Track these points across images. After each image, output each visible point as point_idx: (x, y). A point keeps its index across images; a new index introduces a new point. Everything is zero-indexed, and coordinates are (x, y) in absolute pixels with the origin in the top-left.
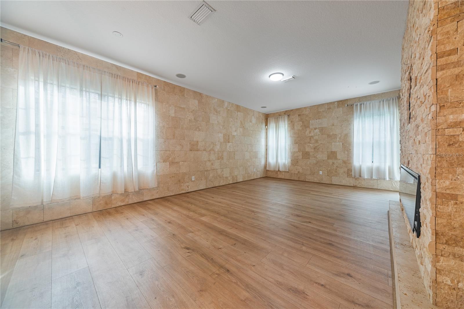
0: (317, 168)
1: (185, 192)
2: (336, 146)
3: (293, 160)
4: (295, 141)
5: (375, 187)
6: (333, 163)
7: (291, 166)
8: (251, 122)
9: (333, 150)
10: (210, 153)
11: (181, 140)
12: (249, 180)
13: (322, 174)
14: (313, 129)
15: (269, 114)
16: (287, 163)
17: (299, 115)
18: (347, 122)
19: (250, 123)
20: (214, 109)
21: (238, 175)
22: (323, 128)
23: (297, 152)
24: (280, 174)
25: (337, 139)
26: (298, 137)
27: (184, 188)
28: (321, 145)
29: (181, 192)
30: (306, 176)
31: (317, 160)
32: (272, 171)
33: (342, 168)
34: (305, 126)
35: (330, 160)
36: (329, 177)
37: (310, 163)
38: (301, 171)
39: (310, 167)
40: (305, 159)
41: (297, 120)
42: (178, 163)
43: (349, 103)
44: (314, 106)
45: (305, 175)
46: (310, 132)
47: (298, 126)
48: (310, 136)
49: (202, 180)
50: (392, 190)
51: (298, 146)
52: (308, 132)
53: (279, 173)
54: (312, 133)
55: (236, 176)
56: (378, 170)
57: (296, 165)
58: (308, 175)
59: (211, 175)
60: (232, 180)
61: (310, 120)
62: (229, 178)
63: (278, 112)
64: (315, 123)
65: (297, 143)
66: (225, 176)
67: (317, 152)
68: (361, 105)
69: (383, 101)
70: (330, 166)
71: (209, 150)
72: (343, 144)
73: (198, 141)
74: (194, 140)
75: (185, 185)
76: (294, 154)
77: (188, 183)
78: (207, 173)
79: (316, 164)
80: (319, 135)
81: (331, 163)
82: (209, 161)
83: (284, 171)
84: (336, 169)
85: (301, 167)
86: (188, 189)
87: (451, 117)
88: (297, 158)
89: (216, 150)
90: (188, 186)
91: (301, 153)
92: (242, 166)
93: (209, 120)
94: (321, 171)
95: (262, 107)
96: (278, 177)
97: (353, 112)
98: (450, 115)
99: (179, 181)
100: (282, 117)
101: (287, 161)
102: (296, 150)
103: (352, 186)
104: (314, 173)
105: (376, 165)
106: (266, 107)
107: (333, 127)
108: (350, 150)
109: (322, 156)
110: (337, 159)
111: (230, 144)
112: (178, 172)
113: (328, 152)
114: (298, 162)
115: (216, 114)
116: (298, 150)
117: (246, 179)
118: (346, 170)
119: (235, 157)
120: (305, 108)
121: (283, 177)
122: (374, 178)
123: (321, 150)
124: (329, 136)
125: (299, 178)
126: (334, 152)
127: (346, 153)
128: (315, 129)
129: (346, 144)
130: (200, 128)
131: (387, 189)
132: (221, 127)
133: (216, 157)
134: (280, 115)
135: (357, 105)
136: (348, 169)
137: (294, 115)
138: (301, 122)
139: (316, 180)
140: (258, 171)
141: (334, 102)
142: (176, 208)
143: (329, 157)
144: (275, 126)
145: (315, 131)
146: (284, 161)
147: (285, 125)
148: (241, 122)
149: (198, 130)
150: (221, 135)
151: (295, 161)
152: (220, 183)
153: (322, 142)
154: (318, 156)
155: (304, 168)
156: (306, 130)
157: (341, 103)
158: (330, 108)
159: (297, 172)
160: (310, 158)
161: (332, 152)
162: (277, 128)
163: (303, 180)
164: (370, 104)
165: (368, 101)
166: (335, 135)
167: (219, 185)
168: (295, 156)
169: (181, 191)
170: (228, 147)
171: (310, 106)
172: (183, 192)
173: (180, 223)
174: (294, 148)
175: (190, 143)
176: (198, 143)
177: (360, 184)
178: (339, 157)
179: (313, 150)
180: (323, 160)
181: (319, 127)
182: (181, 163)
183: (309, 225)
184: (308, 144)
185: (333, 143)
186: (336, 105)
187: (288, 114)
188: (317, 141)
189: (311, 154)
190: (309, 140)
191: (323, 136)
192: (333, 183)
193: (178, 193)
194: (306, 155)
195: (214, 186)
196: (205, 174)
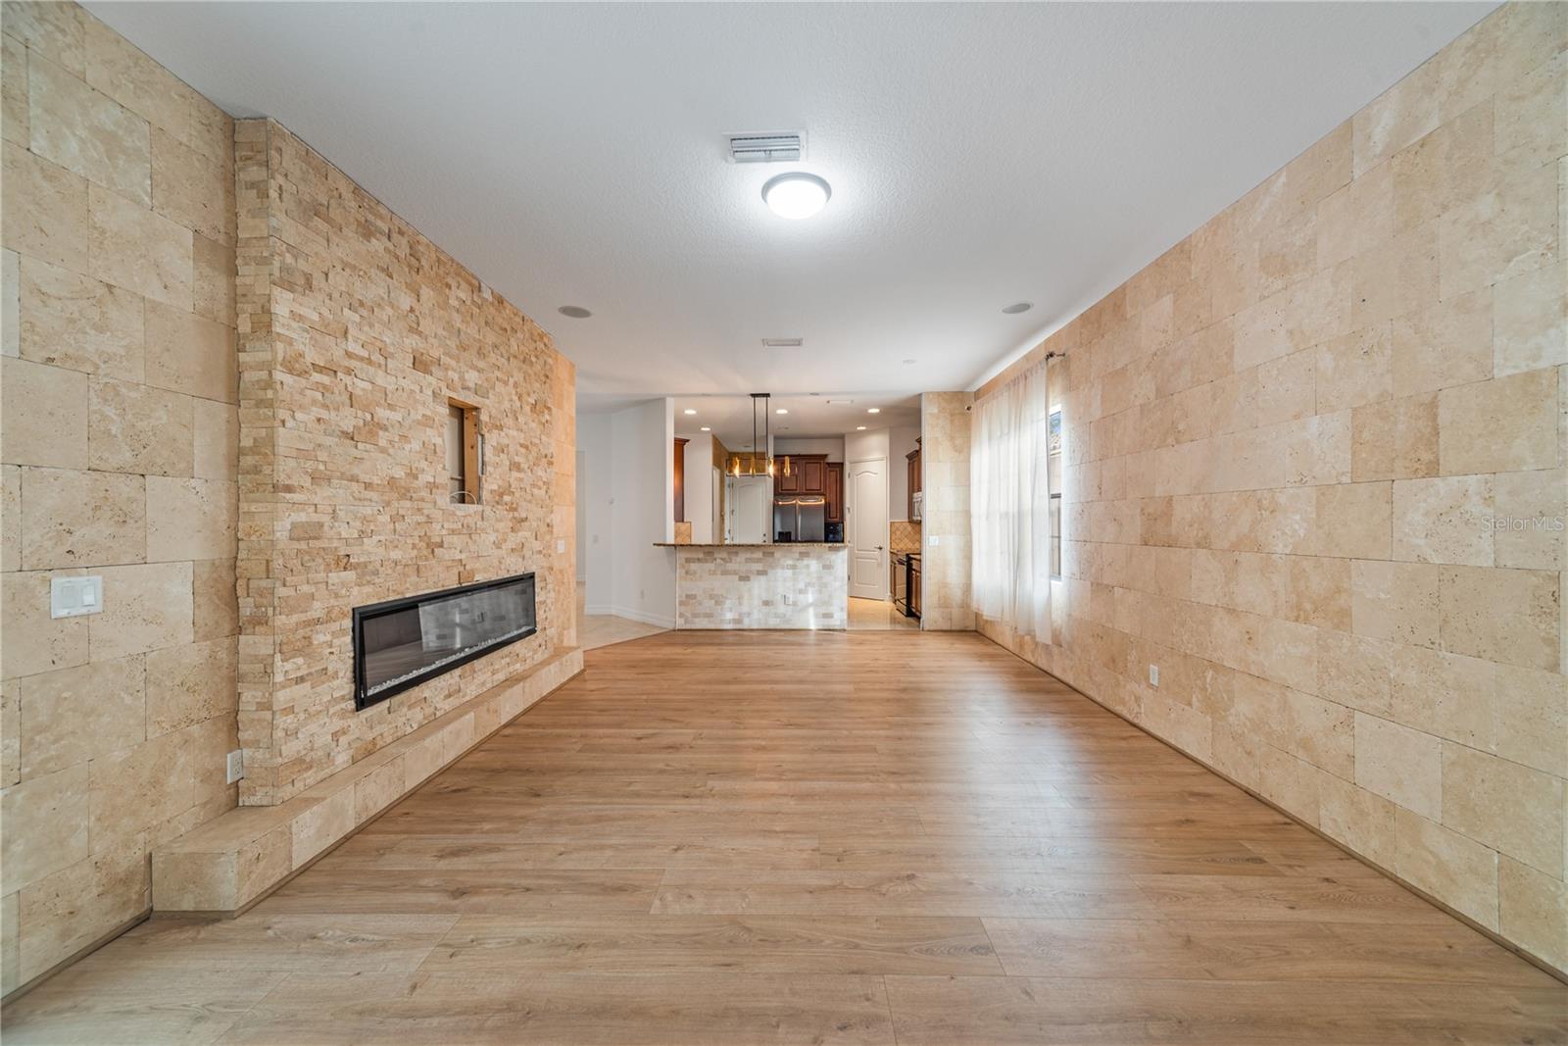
1: (1128, 716)
10: (1236, 562)
27: (1127, 698)
71: (1228, 546)
73: (1171, 498)
75: (1128, 687)
82: (1231, 611)
89: (1282, 550)
90: (1137, 699)
133: (1278, 595)
172: (1125, 714)
175: (1142, 510)
176: (1171, 505)
182: (1117, 592)
183: (639, 732)
196: (1208, 680)
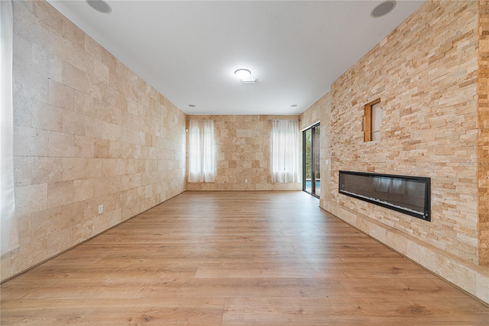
0: (243, 176)
1: (84, 240)
2: (259, 156)
3: (219, 170)
4: (221, 149)
5: (285, 189)
6: (257, 171)
7: (217, 176)
8: (174, 121)
9: (257, 160)
10: (128, 162)
11: (75, 136)
12: (172, 197)
13: (247, 182)
14: (240, 138)
15: (190, 115)
16: (213, 173)
17: (225, 122)
18: (267, 134)
19: (173, 123)
20: (134, 91)
21: (160, 193)
22: (248, 137)
23: (223, 161)
24: (204, 186)
25: (259, 149)
26: (224, 145)
27: (83, 232)
28: (247, 154)
29: (75, 243)
30: (233, 186)
31: (243, 169)
32: (194, 184)
33: (263, 175)
34: (231, 134)
35: (254, 168)
36: (253, 185)
37: (236, 172)
38: (227, 181)
39: (236, 176)
40: (231, 168)
41: (224, 127)
42: (69, 182)
43: (268, 118)
44: (240, 115)
45: (231, 184)
46: (236, 141)
47: (225, 134)
48: (236, 145)
49: (115, 209)
50: (295, 190)
51: (224, 154)
52: (234, 140)
53: (203, 184)
54: (238, 142)
55: (159, 194)
56: (288, 175)
57: (222, 175)
58: (234, 184)
59: (129, 199)
60: (154, 201)
61: (236, 129)
62: (152, 199)
63: (203, 115)
64: (240, 132)
65: (223, 152)
66: (146, 197)
67: (243, 160)
68: (277, 121)
69: (291, 122)
70: (254, 174)
71: (126, 157)
72: (264, 154)
73: (109, 141)
74: (103, 138)
75: (84, 226)
76: (220, 164)
77: (90, 221)
78: (123, 196)
79: (243, 172)
80: (245, 144)
81: (255, 172)
82: (127, 175)
83: (210, 182)
84: (259, 177)
85: (228, 177)
86: (90, 231)
87: (486, 138)
88: (224, 168)
89: (137, 157)
90: (90, 227)
91: (228, 162)
92: (166, 180)
93: (127, 107)
94: (246, 179)
95: (190, 106)
96: (202, 190)
97: (272, 126)
98: (485, 137)
99: (73, 220)
100: (207, 122)
101: (213, 170)
102: (223, 159)
103: (271, 190)
104: (241, 182)
105: (286, 171)
106: (194, 106)
107: (257, 138)
108: (269, 159)
109: (247, 165)
110: (260, 168)
111: (153, 148)
112: (70, 202)
113: (252, 161)
114: (224, 171)
115: (136, 99)
116: (225, 159)
117: (169, 198)
118: (266, 176)
119: (158, 167)
120: (232, 116)
121: (208, 189)
122: (285, 182)
123: (246, 159)
124: (253, 146)
125: (225, 188)
126: (257, 161)
127: (266, 161)
128: (241, 138)
129: (266, 154)
130: (112, 117)
131: (292, 190)
132: (143, 122)
133: (135, 168)
134: (204, 119)
135: (275, 122)
136: (268, 176)
137: (221, 121)
138: (228, 130)
139: (242, 189)
140: (179, 186)
141: (257, 115)
142: (109, 279)
143: (253, 166)
144: (199, 131)
145: (241, 140)
146: (209, 171)
147: (211, 130)
148: (165, 119)
149: (109, 120)
150: (142, 134)
151: (221, 171)
152: (141, 208)
153: (248, 152)
154: (243, 165)
155: (231, 177)
156: (233, 139)
157: (262, 117)
158: (253, 120)
159: (223, 183)
160: (237, 167)
161: (256, 161)
162: (202, 133)
163: (230, 190)
164: (283, 122)
165: (281, 119)
166: (258, 145)
167: (140, 212)
168: (222, 165)
169: (77, 239)
170: (151, 152)
171: (237, 115)
172: (81, 241)
173: (174, 306)
174: (220, 157)
175: (95, 143)
176: (109, 143)
177: (276, 188)
178: (261, 165)
179: (239, 159)
180: (248, 169)
181: (245, 136)
182: (76, 183)
184: (235, 153)
185: (256, 153)
186: (259, 118)
187: (214, 118)
188: (243, 150)
189: (238, 163)
190: (236, 149)
191: (248, 145)
192: (256, 190)
193: (69, 246)
194: (233, 164)
195: (133, 216)
196: (121, 197)
